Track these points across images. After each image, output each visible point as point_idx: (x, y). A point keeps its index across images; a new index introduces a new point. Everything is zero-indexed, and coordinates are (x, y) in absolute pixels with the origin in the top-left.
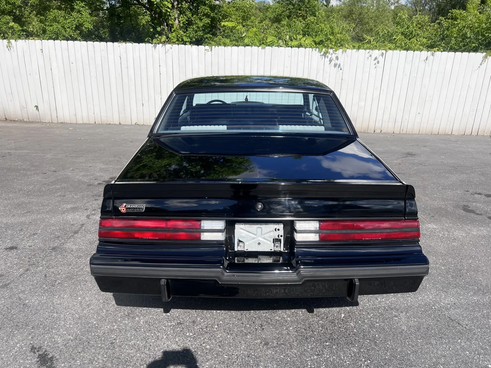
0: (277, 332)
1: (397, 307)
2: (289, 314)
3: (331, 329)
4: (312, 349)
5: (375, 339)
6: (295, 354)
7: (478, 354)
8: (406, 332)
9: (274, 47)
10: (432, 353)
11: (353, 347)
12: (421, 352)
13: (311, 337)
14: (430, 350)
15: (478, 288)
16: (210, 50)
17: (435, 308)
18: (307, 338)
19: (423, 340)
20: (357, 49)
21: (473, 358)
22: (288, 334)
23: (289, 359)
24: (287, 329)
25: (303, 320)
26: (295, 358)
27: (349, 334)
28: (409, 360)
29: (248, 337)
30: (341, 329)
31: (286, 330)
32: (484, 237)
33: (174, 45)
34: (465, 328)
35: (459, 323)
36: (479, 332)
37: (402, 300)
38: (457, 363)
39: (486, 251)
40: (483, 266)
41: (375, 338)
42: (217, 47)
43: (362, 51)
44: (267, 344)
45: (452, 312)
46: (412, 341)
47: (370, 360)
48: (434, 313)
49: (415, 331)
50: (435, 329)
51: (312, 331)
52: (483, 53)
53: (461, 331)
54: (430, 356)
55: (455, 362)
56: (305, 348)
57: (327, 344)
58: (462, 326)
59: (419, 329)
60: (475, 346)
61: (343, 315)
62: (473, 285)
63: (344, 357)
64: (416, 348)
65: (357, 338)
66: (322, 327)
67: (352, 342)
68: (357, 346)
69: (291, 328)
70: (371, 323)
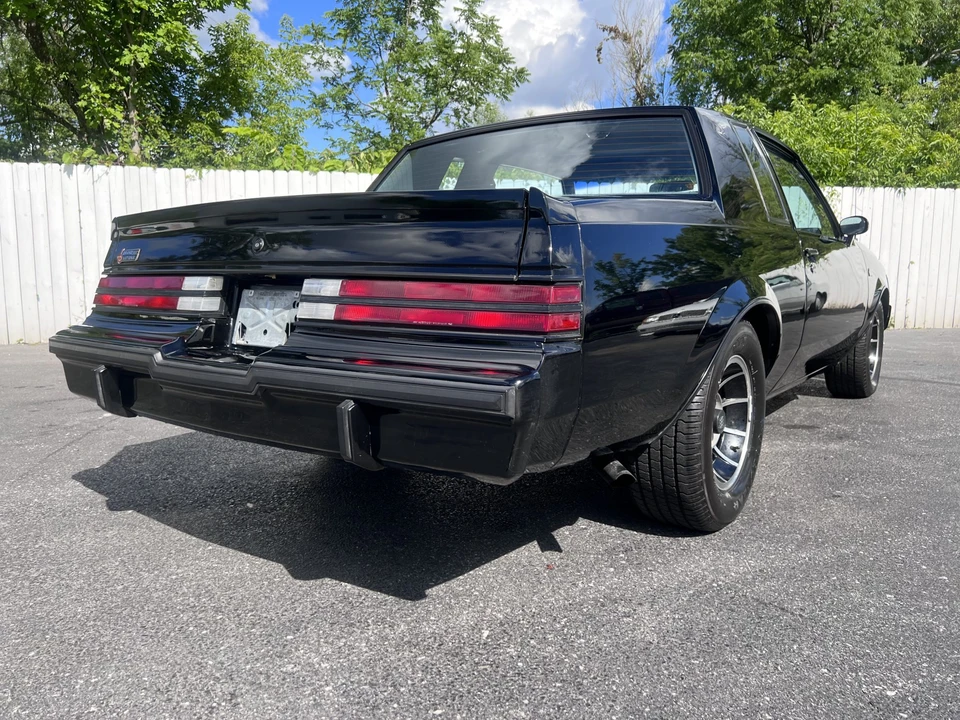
0: (281, 705)
1: (628, 595)
2: (330, 651)
3: (452, 670)
5: (576, 677)
7: (851, 670)
8: (658, 646)
10: (735, 685)
11: (516, 707)
12: (706, 689)
14: (727, 681)
15: (803, 536)
17: (718, 585)
18: (375, 707)
19: (704, 657)
21: (843, 682)
22: (317, 705)
24: (315, 691)
25: (367, 663)
27: (505, 677)
30: (481, 667)
31: (311, 695)
32: (787, 454)
34: (801, 616)
35: (783, 609)
36: (836, 620)
37: (636, 578)
38: (805, 700)
39: (798, 474)
41: (576, 674)
45: (760, 587)
46: (678, 665)
48: (718, 594)
49: (681, 640)
50: (728, 629)
51: (394, 685)
53: (793, 623)
54: (732, 695)
57: (438, 712)
58: (792, 613)
59: (689, 635)
60: (837, 654)
61: (486, 633)
62: (790, 533)
64: (690, 681)
65: (527, 683)
66: (425, 669)
67: (512, 693)
68: (526, 702)
69: (327, 689)
70: (563, 639)
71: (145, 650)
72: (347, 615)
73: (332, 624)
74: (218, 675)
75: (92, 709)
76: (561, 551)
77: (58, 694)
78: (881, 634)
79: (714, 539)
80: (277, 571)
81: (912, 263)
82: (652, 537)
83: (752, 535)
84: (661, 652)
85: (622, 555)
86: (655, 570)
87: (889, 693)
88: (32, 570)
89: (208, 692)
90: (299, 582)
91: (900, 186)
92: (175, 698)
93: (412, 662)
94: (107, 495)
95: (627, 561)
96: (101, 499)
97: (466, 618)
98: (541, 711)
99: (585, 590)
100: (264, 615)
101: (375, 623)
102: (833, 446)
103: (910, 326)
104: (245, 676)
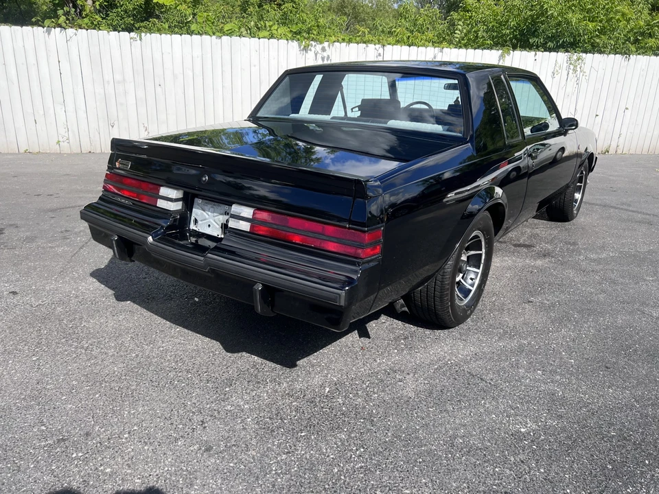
0: (227, 428)
1: (403, 368)
2: (248, 398)
3: (310, 411)
4: (279, 446)
5: (371, 416)
6: (253, 458)
7: (507, 416)
8: (414, 400)
9: (233, 37)
10: (448, 423)
11: (340, 432)
12: (433, 425)
13: (279, 428)
14: (445, 421)
15: (504, 330)
16: (138, 38)
17: (451, 363)
18: (273, 431)
19: (436, 407)
20: (347, 42)
21: (501, 423)
22: (244, 429)
23: (242, 467)
24: (242, 421)
25: (267, 406)
26: (252, 463)
27: (336, 415)
28: (417, 438)
29: (180, 443)
30: (324, 410)
31: (241, 423)
32: (509, 268)
33: (80, 30)
34: (490, 383)
35: (482, 379)
36: (507, 386)
37: (408, 357)
38: (481, 432)
39: (512, 284)
40: (509, 303)
41: (371, 415)
42: (148, 34)
43: (353, 45)
44: (208, 449)
45: (473, 365)
46: (422, 411)
47: (364, 448)
48: (450, 369)
49: (426, 396)
50: (451, 391)
51: (281, 419)
52: (498, 50)
53: (485, 388)
54: (445, 428)
55: (478, 431)
56: (270, 446)
57: (303, 434)
58: (486, 382)
59: (431, 393)
60: (503, 406)
61: (327, 389)
62: (497, 328)
63: (326, 449)
64: (427, 420)
65: (346, 419)
66: (297, 410)
67: (339, 425)
68: (346, 430)
69: (249, 420)
70: (367, 394)
71: (154, 394)
72: (256, 376)
73: (249, 382)
74: (194, 410)
75: (135, 428)
76: (369, 338)
77: (116, 420)
78: (528, 396)
79: (455, 332)
80: (216, 346)
81: (627, 109)
82: (421, 330)
83: (476, 329)
84: (415, 403)
85: (402, 341)
86: (419, 352)
87: (523, 430)
88: (84, 342)
89: (190, 420)
90: (229, 354)
91: (626, 54)
92: (175, 423)
93: (290, 405)
94: (113, 289)
95: (405, 345)
96: (111, 292)
97: (317, 380)
98: (353, 435)
99: (380, 364)
100: (213, 375)
101: (271, 381)
102: (539, 262)
103: (619, 152)
104: (207, 411)
